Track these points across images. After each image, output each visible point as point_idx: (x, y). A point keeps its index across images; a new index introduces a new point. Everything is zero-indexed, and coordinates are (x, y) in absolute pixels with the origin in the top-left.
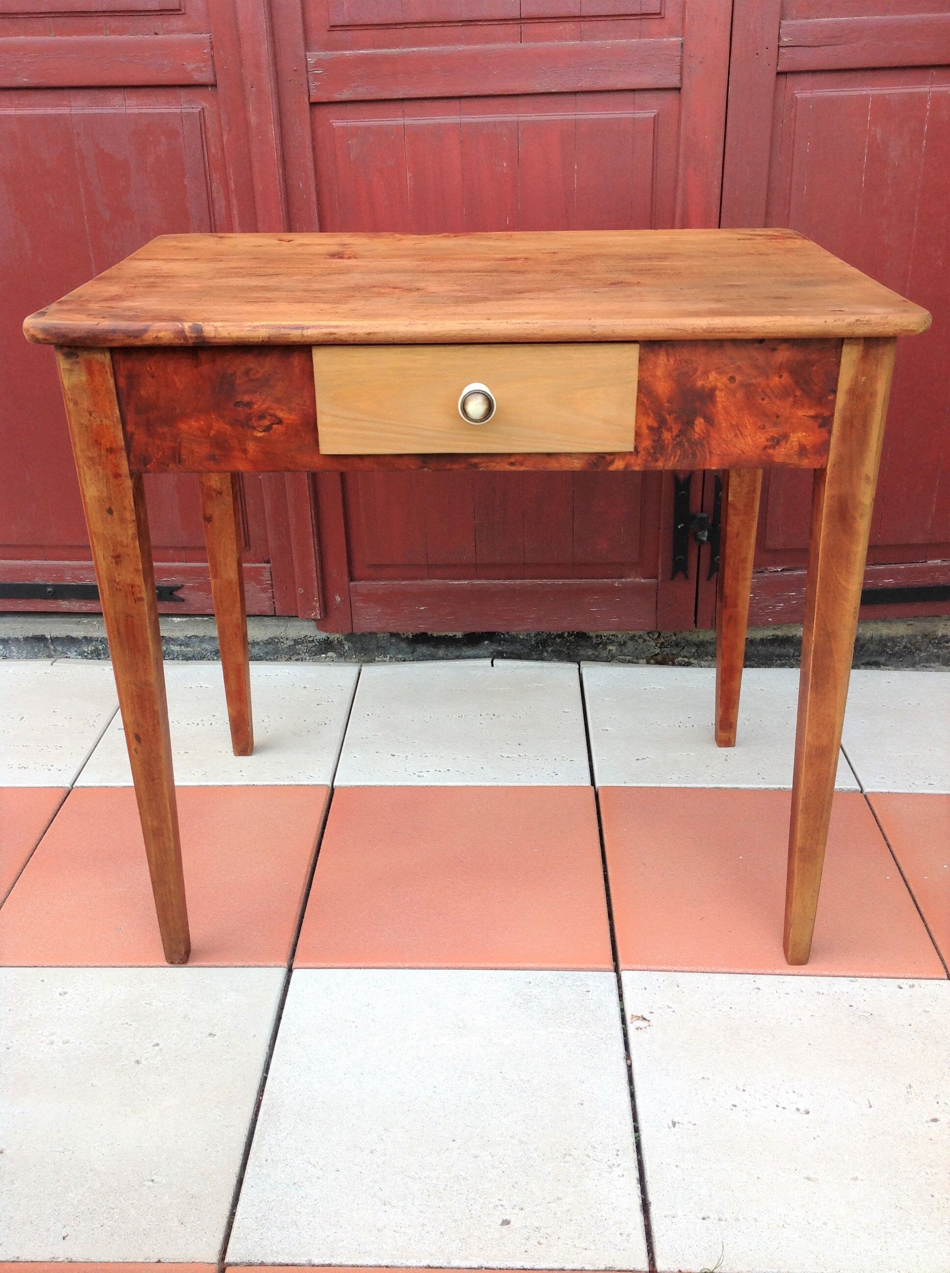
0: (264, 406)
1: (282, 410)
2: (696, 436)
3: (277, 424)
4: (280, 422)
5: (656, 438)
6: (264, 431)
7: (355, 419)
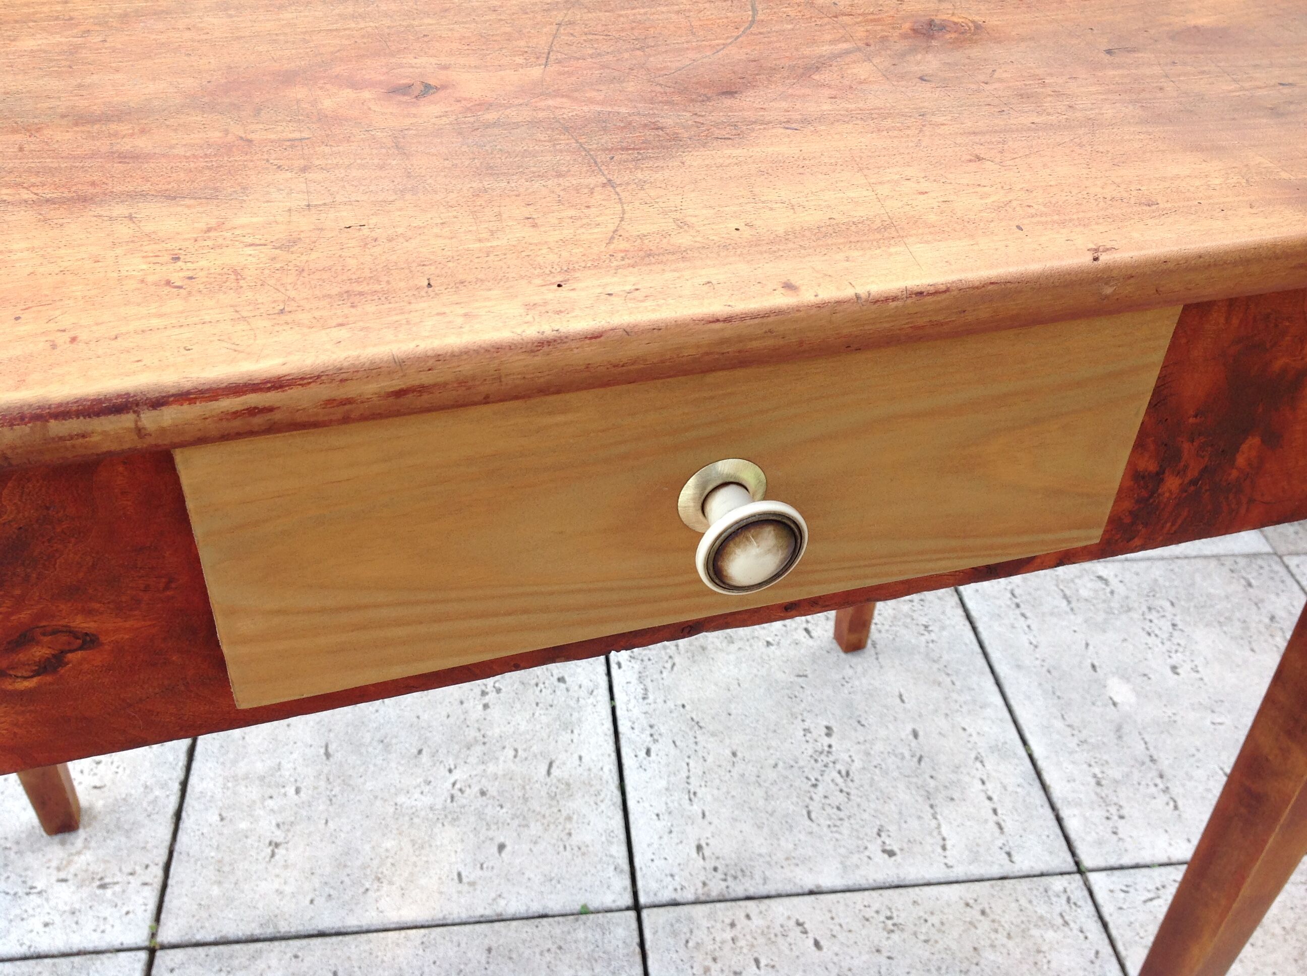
0: (24, 616)
1: (89, 613)
2: (1235, 473)
3: (80, 648)
4: (89, 641)
5: (1144, 494)
6: (36, 674)
7: (348, 609)
